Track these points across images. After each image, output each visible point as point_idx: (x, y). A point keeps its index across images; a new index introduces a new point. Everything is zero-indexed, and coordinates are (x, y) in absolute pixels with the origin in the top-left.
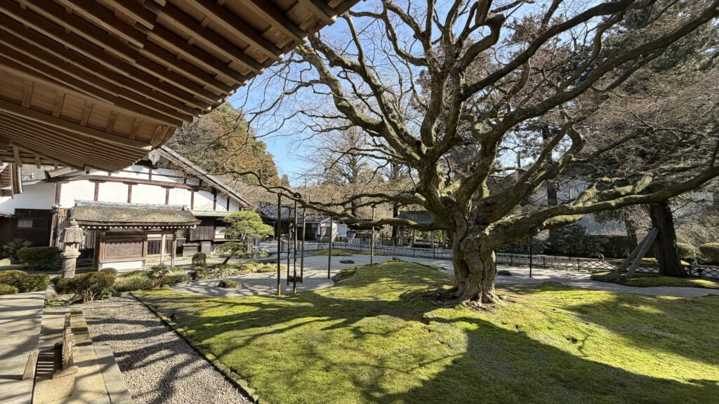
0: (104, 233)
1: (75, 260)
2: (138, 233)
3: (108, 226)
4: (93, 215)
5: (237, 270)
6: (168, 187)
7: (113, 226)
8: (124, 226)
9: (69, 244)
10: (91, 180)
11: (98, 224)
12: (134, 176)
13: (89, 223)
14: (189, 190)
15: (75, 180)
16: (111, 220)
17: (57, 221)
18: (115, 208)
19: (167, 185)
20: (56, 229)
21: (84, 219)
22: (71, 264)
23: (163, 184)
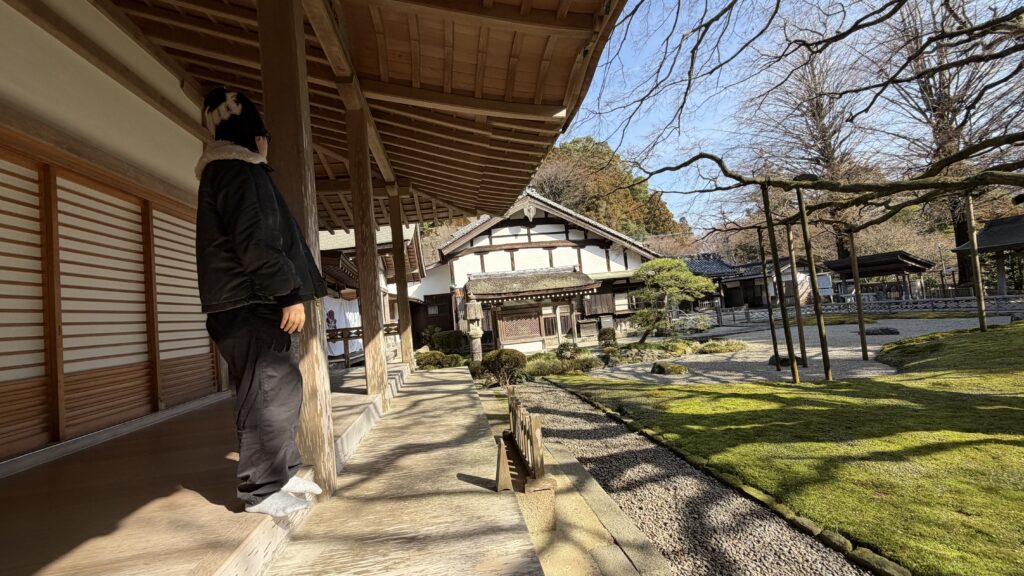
0: (499, 309)
1: (479, 340)
2: (532, 306)
3: (502, 299)
4: (485, 288)
5: (663, 351)
6: (550, 247)
7: (507, 299)
8: (517, 298)
9: (472, 321)
10: (476, 253)
11: (493, 297)
12: (513, 240)
13: (485, 297)
14: (574, 247)
15: (463, 255)
16: (504, 291)
17: (456, 302)
18: (503, 278)
19: (548, 245)
20: (456, 312)
21: (479, 292)
22: (477, 344)
23: (544, 245)
